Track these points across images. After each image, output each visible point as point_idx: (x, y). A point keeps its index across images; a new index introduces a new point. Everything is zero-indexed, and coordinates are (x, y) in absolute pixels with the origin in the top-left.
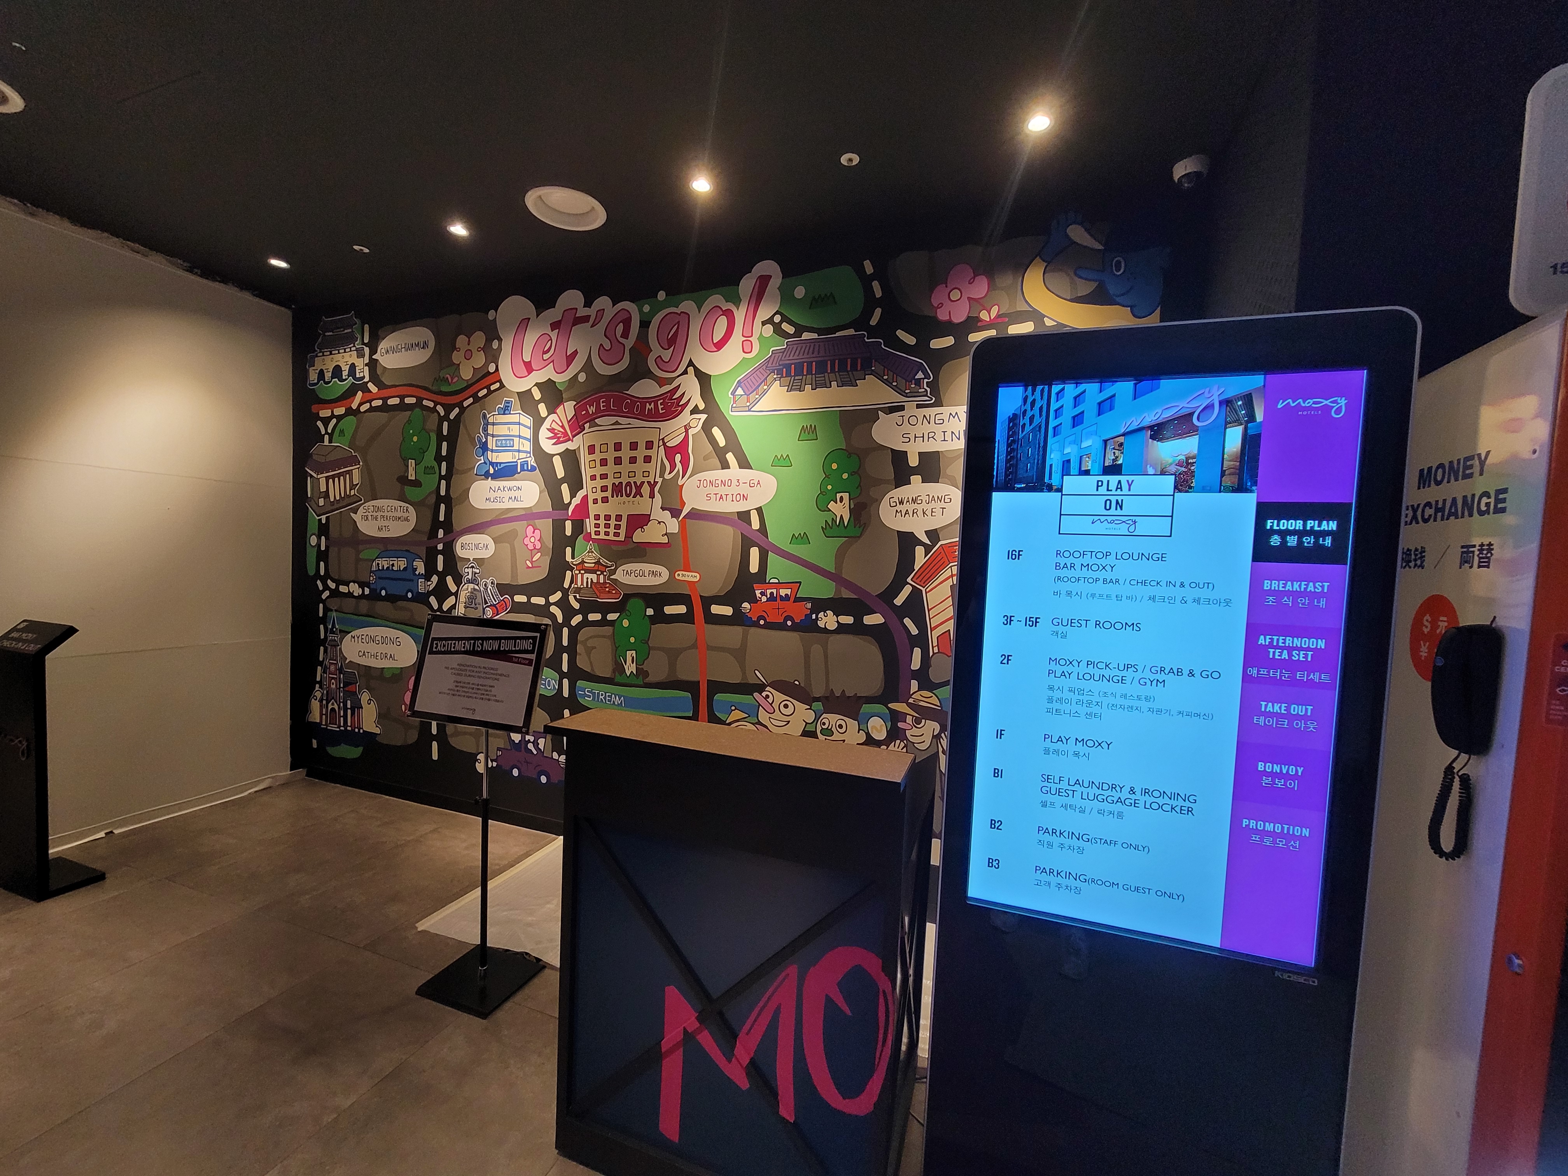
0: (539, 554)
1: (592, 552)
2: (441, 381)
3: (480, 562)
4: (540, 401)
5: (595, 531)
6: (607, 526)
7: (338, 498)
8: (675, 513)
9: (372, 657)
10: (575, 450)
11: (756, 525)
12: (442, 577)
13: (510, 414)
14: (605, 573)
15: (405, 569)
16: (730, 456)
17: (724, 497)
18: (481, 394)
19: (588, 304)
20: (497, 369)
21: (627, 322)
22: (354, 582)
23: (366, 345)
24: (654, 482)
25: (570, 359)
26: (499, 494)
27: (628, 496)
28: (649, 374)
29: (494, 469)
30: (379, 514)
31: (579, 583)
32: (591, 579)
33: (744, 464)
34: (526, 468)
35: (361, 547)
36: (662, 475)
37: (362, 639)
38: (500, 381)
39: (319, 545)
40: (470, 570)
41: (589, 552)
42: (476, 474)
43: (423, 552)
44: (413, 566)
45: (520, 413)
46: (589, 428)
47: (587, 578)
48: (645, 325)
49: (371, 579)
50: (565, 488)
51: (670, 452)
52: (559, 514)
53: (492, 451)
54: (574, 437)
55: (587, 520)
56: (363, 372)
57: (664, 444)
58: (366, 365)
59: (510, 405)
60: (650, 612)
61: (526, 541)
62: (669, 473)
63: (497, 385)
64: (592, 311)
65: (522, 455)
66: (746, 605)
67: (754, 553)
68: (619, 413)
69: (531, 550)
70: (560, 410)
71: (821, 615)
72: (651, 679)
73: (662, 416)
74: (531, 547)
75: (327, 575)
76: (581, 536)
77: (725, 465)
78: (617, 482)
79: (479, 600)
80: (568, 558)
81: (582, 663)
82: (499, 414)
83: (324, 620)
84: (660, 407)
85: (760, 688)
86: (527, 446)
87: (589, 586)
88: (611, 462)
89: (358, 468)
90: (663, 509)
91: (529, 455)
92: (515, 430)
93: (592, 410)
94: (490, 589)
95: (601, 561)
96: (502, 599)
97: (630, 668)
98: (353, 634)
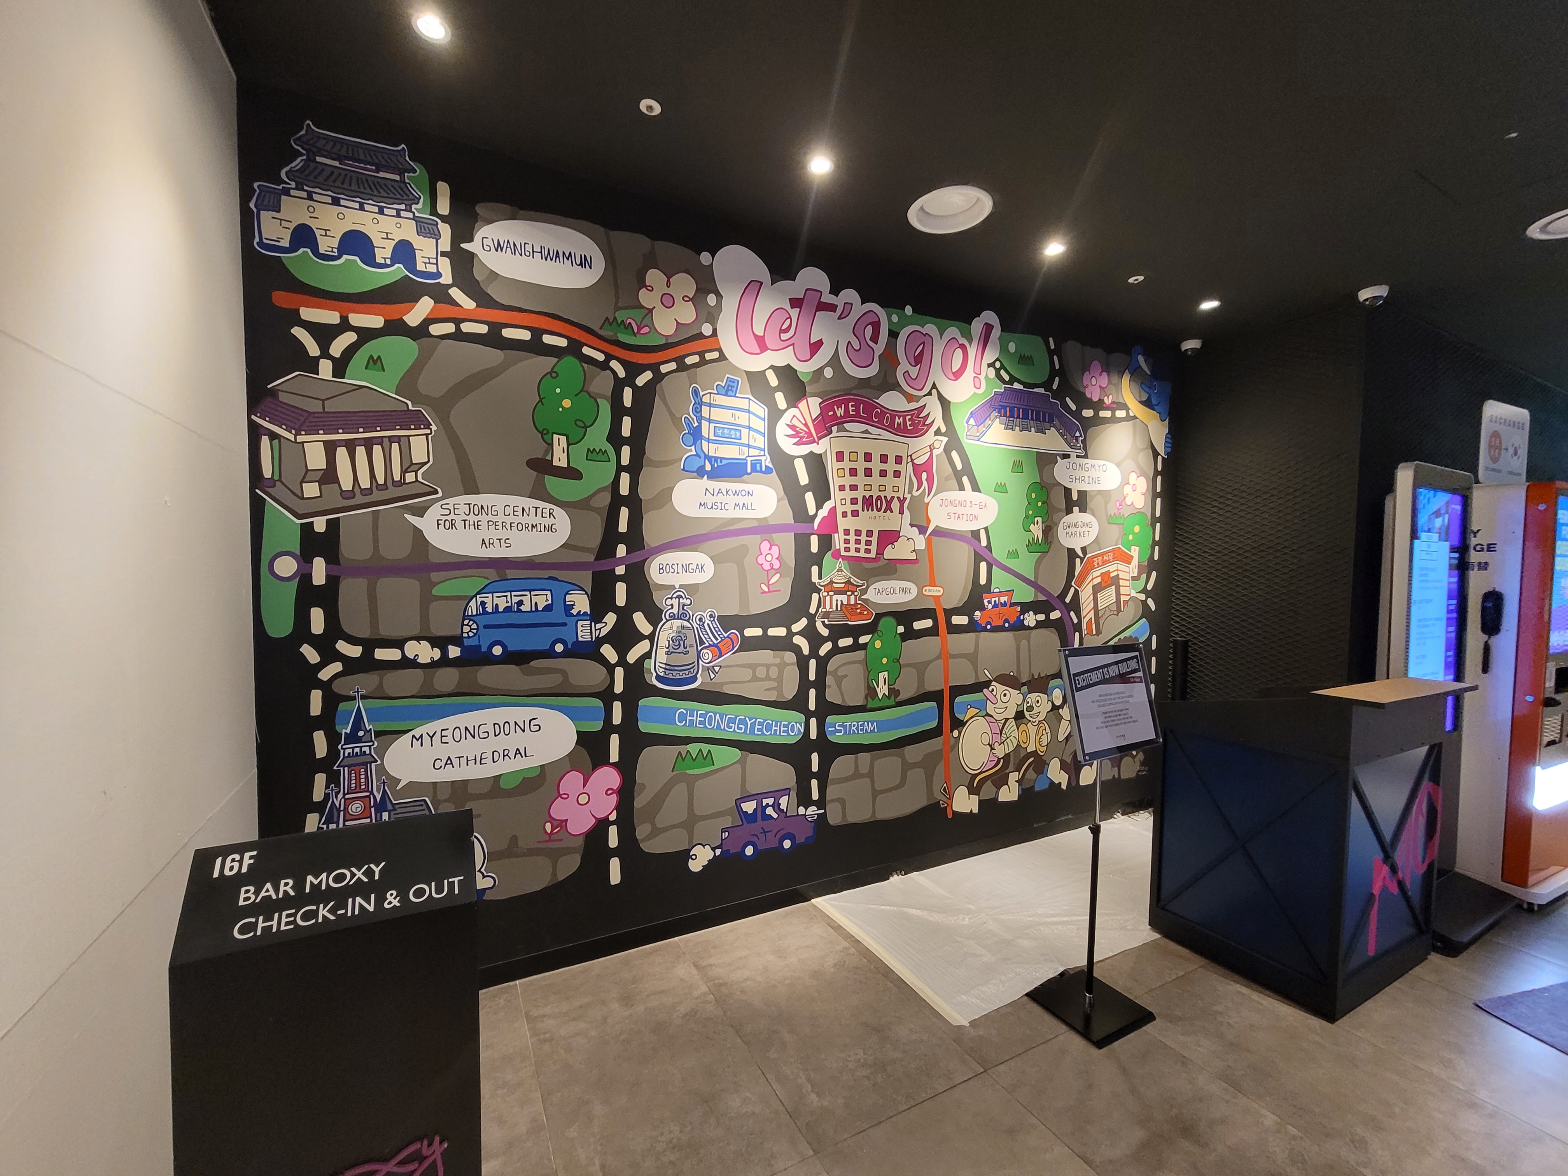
0: (778, 576)
1: (842, 571)
2: (619, 325)
3: (693, 589)
4: (776, 389)
5: (845, 548)
6: (858, 542)
7: (365, 483)
8: (922, 530)
9: (471, 763)
10: (821, 454)
11: (984, 543)
12: (625, 616)
13: (735, 396)
14: (856, 593)
15: (548, 608)
16: (965, 479)
17: (961, 516)
18: (690, 360)
19: (835, 290)
20: (715, 333)
21: (876, 326)
22: (418, 639)
23: (444, 219)
24: (904, 498)
25: (816, 347)
26: (720, 498)
27: (879, 510)
28: (896, 386)
29: (712, 466)
30: (484, 518)
31: (828, 607)
32: (841, 601)
33: (976, 488)
34: (758, 468)
35: (435, 576)
36: (910, 492)
37: (442, 737)
38: (720, 350)
39: (305, 577)
40: (675, 602)
41: (838, 571)
42: (684, 470)
43: (586, 578)
44: (565, 601)
45: (749, 399)
46: (837, 432)
47: (837, 600)
48: (893, 335)
49: (466, 629)
50: (809, 498)
51: (918, 470)
52: (802, 528)
53: (708, 440)
54: (820, 438)
55: (836, 535)
56: (437, 264)
57: (912, 461)
58: (444, 254)
59: (735, 384)
60: (901, 629)
61: (760, 560)
62: (917, 491)
63: (715, 355)
64: (839, 300)
65: (753, 452)
66: (978, 613)
67: (983, 566)
68: (868, 421)
69: (767, 571)
70: (802, 405)
71: (1026, 615)
72: (902, 697)
73: (909, 432)
74: (767, 566)
75: (334, 631)
76: (829, 553)
77: (962, 488)
78: (867, 495)
79: (690, 641)
80: (815, 578)
81: (832, 695)
82: (718, 394)
83: (327, 721)
84: (909, 423)
85: (987, 684)
86: (760, 441)
87: (839, 609)
88: (861, 472)
89: (427, 435)
90: (912, 525)
91: (762, 453)
92: (743, 418)
93: (840, 412)
94: (708, 625)
95: (852, 580)
96: (726, 635)
97: (882, 690)
98: (417, 732)
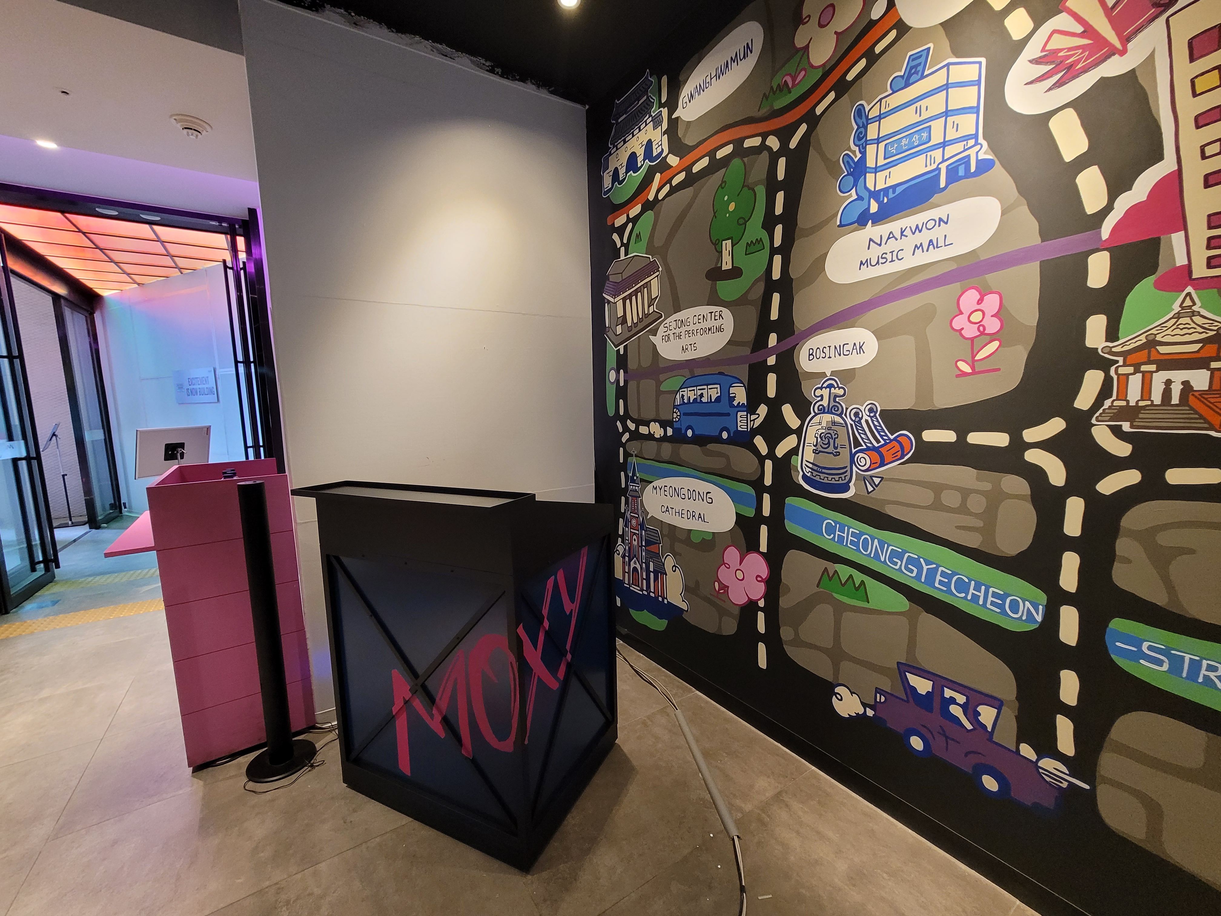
0: (996, 344)
1: (1193, 314)
2: (776, 93)
3: (847, 376)
4: (1009, 9)
5: (1210, 258)
7: (636, 320)
10: (1133, 72)
12: (775, 407)
13: (923, 77)
15: (718, 399)
18: (853, 74)
20: (891, 5)
22: (655, 421)
23: (664, 105)
26: (891, 246)
29: (880, 203)
30: (683, 329)
31: (1134, 396)
34: (963, 174)
35: (662, 377)
37: (665, 491)
38: (899, 24)
40: (825, 392)
42: (840, 226)
43: (743, 372)
45: (949, 65)
49: (675, 415)
50: (1090, 178)
52: (1067, 245)
53: (876, 170)
54: (1129, 40)
55: (1177, 239)
56: (662, 144)
58: (665, 133)
59: (924, 58)
61: (958, 323)
63: (891, 36)
65: (953, 149)
69: (972, 339)
74: (971, 331)
75: (627, 415)
76: (1150, 280)
79: (842, 440)
80: (1094, 340)
81: (1135, 581)
82: (894, 92)
86: (969, 124)
89: (657, 276)
91: (972, 143)
92: (935, 104)
94: (867, 421)
96: (892, 437)
98: (655, 484)
